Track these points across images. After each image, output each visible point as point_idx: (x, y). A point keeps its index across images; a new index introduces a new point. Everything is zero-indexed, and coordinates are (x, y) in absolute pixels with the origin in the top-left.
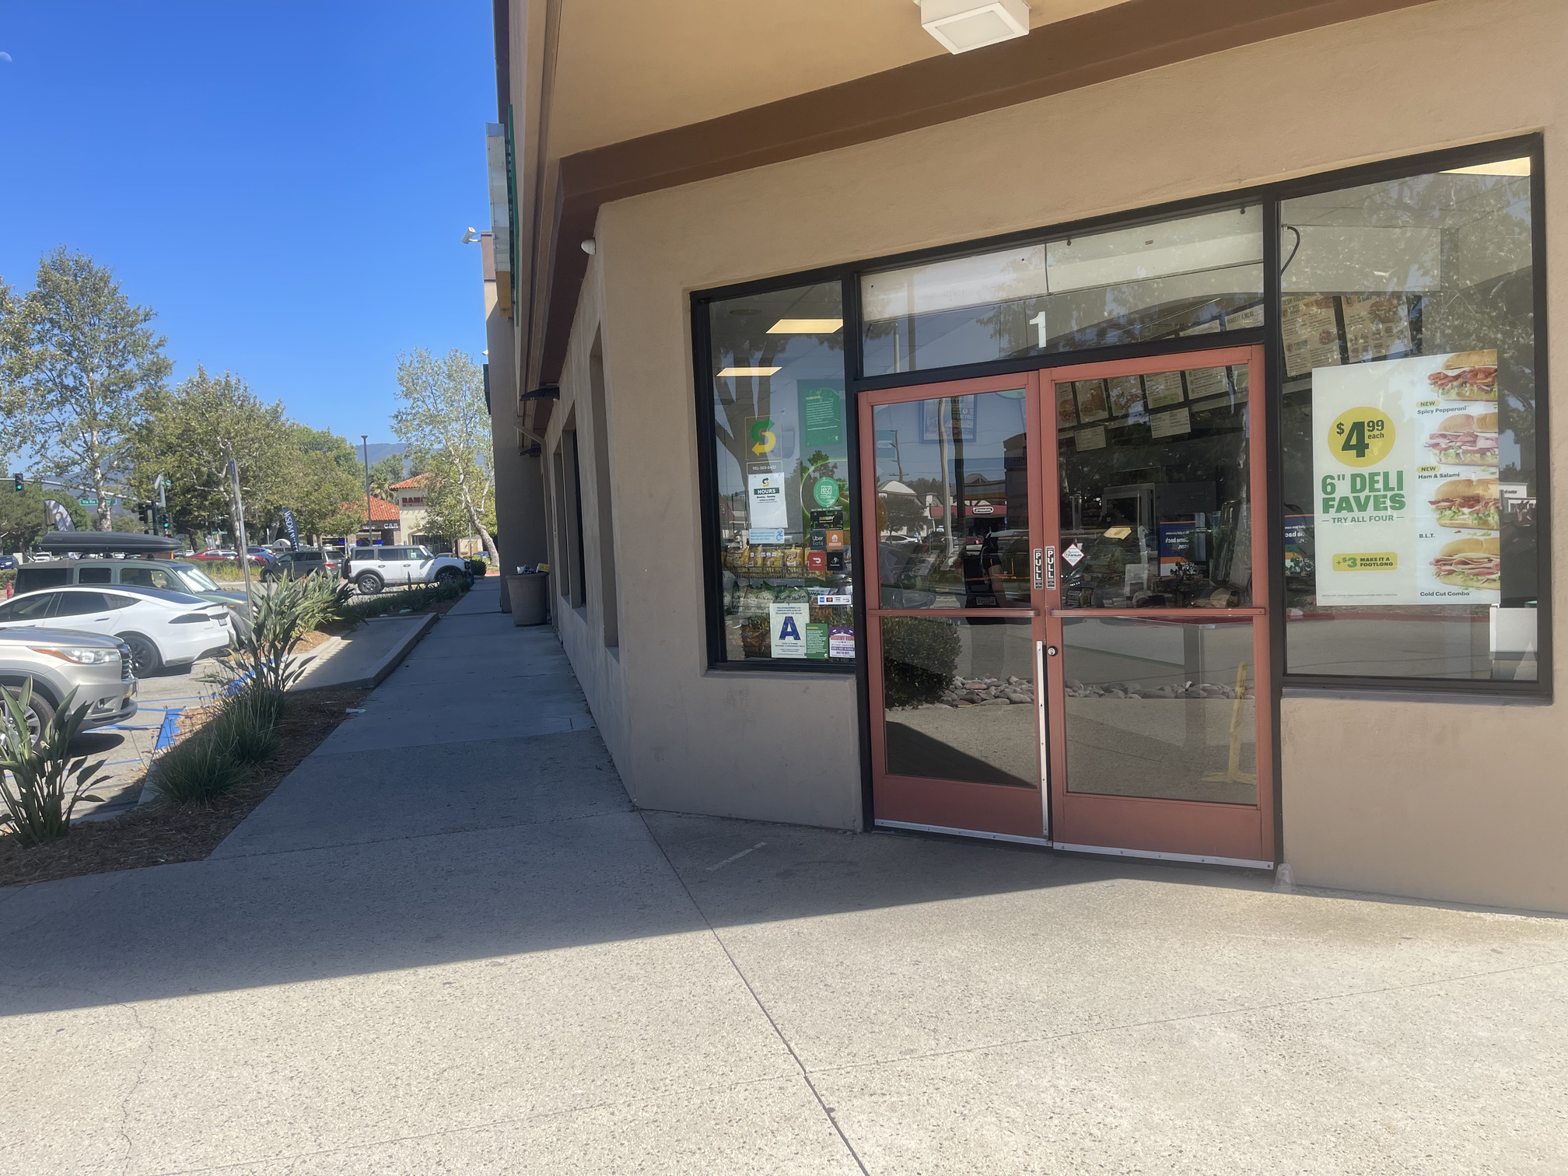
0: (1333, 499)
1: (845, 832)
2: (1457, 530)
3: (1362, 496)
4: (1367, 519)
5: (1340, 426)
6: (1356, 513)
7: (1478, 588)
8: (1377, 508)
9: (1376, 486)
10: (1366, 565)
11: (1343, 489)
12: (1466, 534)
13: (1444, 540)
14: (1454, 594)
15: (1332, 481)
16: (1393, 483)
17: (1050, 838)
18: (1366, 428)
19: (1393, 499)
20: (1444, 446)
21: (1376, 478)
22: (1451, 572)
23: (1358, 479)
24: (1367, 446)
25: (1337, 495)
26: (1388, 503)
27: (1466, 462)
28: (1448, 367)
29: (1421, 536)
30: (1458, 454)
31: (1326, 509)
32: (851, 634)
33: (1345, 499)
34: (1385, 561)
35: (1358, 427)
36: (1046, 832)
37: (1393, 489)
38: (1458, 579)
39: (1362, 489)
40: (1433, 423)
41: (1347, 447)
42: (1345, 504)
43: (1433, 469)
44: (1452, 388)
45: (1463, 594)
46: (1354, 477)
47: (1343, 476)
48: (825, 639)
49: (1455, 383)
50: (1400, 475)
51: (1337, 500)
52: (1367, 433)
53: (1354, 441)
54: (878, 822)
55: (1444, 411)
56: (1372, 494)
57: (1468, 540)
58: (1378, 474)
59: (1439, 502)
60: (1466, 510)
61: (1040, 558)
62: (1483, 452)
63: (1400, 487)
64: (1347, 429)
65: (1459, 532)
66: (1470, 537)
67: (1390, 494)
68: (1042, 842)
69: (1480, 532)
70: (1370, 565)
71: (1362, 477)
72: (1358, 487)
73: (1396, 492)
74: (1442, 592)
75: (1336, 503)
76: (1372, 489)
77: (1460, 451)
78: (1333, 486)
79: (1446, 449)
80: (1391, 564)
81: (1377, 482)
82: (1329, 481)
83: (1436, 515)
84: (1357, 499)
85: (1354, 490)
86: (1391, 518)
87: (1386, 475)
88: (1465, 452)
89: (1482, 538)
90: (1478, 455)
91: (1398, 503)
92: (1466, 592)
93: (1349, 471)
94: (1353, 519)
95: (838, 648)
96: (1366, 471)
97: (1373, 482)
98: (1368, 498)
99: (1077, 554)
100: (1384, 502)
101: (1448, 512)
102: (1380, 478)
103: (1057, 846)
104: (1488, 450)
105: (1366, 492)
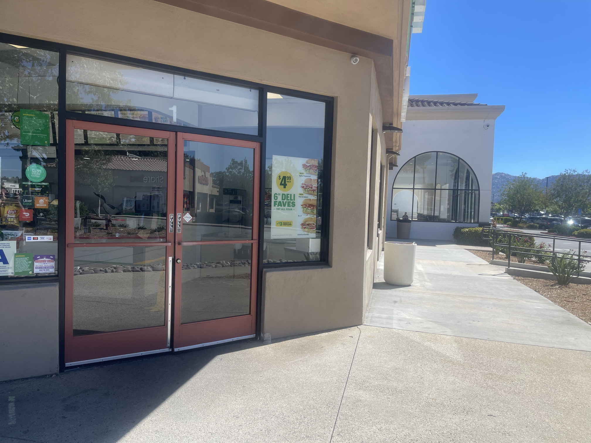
0: (277, 202)
1: (51, 375)
2: (307, 214)
3: (285, 201)
4: (285, 209)
5: (280, 176)
6: (283, 207)
7: (311, 233)
8: (288, 206)
9: (289, 198)
10: (285, 225)
11: (280, 199)
12: (309, 216)
13: (305, 217)
14: (306, 235)
15: (277, 195)
16: (292, 198)
17: (172, 346)
18: (286, 179)
19: (292, 203)
20: (305, 188)
21: (288, 196)
22: (305, 228)
23: (284, 195)
24: (286, 185)
25: (278, 200)
26: (291, 205)
27: (310, 193)
28: (307, 163)
29: (299, 216)
30: (308, 191)
31: (275, 206)
32: (52, 259)
33: (280, 202)
34: (289, 224)
35: (284, 178)
36: (169, 345)
37: (292, 200)
38: (306, 230)
39: (285, 199)
40: (303, 180)
41: (281, 184)
42: (280, 204)
43: (302, 194)
44: (308, 170)
45: (307, 235)
46: (283, 194)
47: (280, 194)
48: (30, 262)
49: (308, 168)
50: (294, 195)
51: (278, 202)
52: (287, 180)
53: (283, 183)
54: (68, 364)
55: (305, 176)
56: (287, 201)
57: (309, 218)
58: (289, 194)
59: (303, 205)
60: (309, 208)
61: (172, 218)
62: (314, 190)
63: (294, 200)
64: (281, 177)
65: (307, 215)
66: (309, 217)
67: (292, 201)
68: (167, 350)
69: (312, 215)
70: (286, 225)
71: (284, 194)
72: (284, 199)
73: (293, 201)
74: (303, 234)
75: (277, 203)
76: (287, 200)
77: (309, 190)
78: (277, 197)
79: (306, 189)
80: (291, 225)
81: (289, 197)
82: (276, 195)
83: (302, 209)
84: (283, 202)
85: (282, 199)
86: (292, 209)
87: (291, 195)
88: (310, 190)
89: (312, 217)
90: (312, 192)
91: (294, 205)
92: (308, 234)
93: (281, 192)
94: (282, 209)
95: (40, 268)
96: (286, 193)
97: (288, 197)
98: (286, 202)
99: (190, 217)
100: (290, 204)
101: (305, 209)
102: (289, 196)
103: (176, 350)
104: (315, 190)
105: (286, 200)
